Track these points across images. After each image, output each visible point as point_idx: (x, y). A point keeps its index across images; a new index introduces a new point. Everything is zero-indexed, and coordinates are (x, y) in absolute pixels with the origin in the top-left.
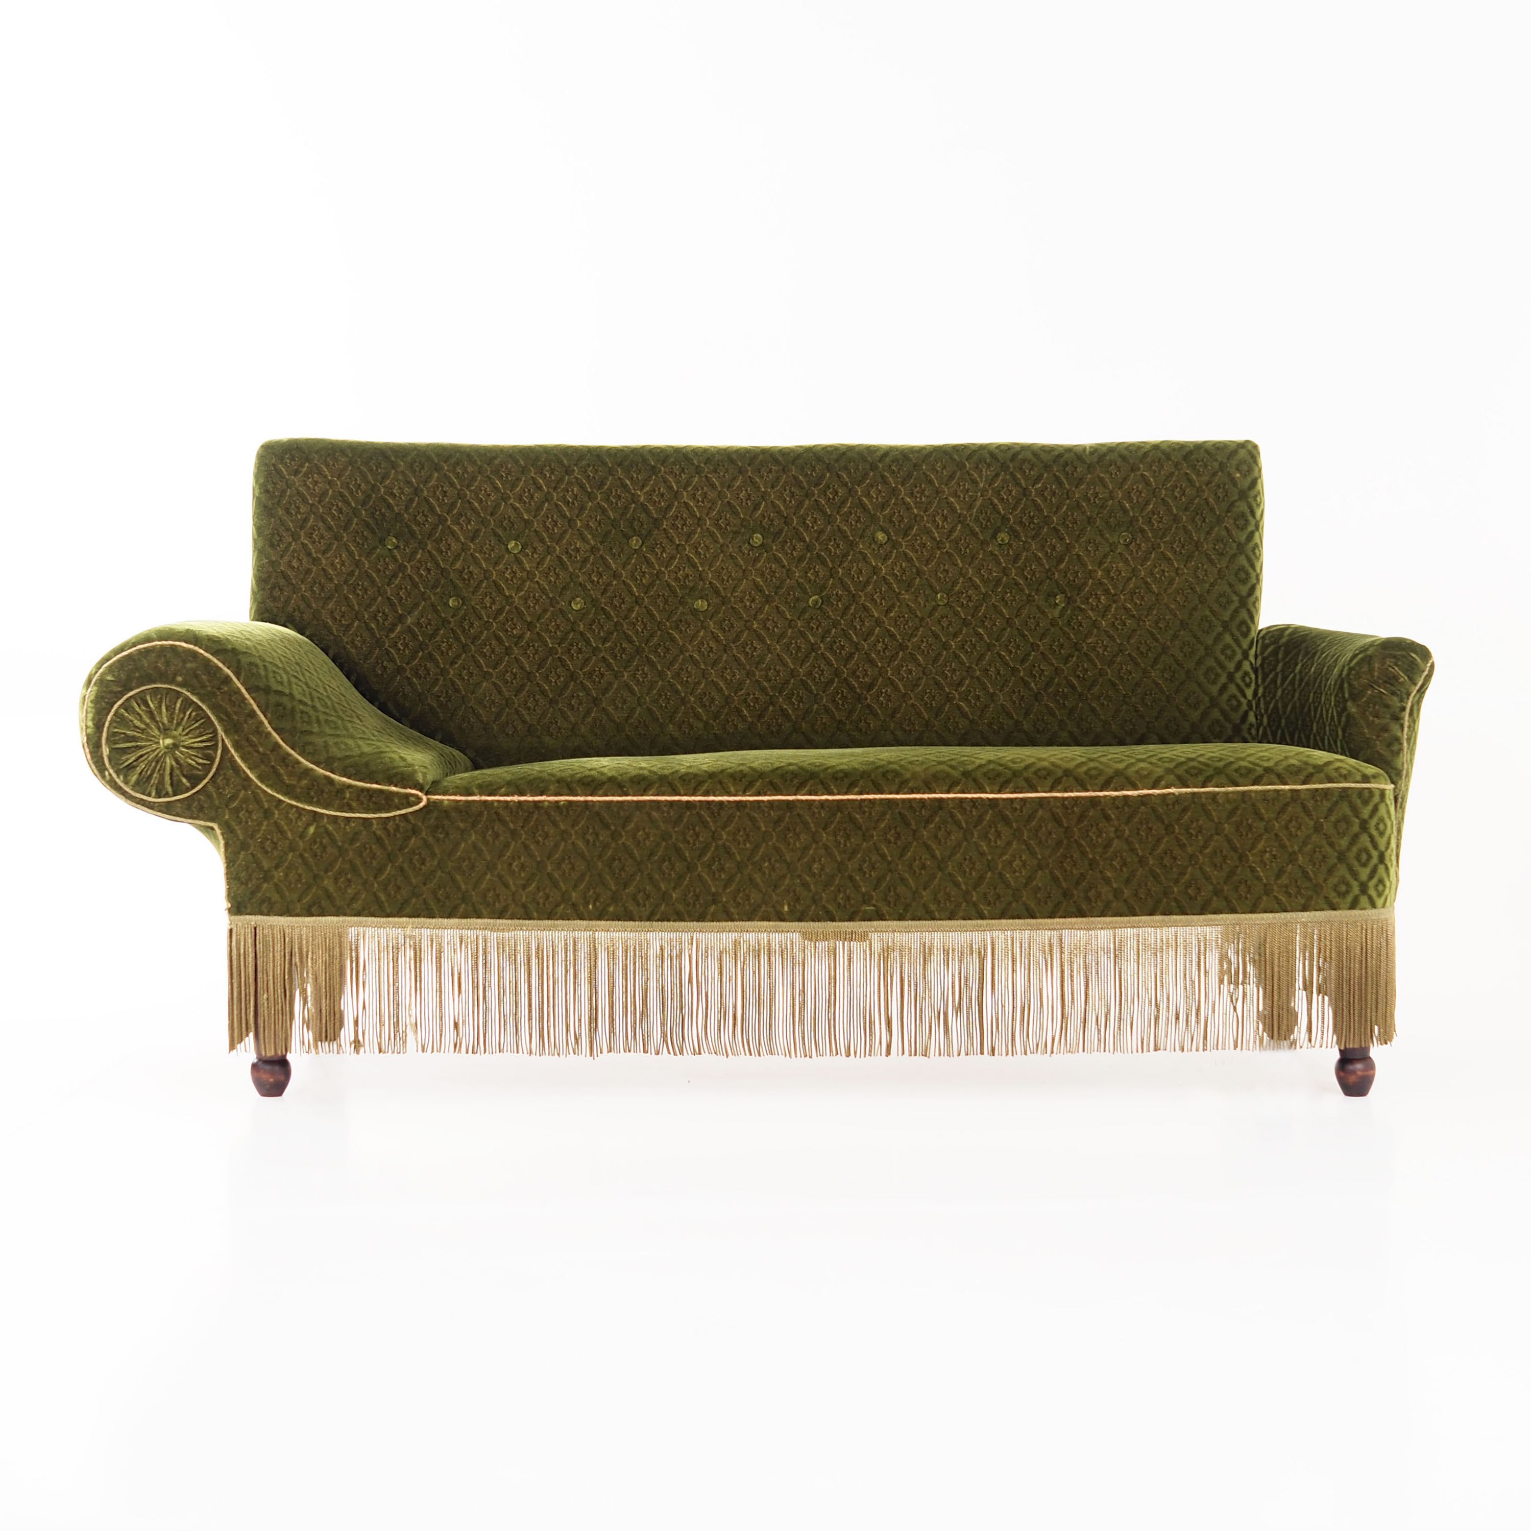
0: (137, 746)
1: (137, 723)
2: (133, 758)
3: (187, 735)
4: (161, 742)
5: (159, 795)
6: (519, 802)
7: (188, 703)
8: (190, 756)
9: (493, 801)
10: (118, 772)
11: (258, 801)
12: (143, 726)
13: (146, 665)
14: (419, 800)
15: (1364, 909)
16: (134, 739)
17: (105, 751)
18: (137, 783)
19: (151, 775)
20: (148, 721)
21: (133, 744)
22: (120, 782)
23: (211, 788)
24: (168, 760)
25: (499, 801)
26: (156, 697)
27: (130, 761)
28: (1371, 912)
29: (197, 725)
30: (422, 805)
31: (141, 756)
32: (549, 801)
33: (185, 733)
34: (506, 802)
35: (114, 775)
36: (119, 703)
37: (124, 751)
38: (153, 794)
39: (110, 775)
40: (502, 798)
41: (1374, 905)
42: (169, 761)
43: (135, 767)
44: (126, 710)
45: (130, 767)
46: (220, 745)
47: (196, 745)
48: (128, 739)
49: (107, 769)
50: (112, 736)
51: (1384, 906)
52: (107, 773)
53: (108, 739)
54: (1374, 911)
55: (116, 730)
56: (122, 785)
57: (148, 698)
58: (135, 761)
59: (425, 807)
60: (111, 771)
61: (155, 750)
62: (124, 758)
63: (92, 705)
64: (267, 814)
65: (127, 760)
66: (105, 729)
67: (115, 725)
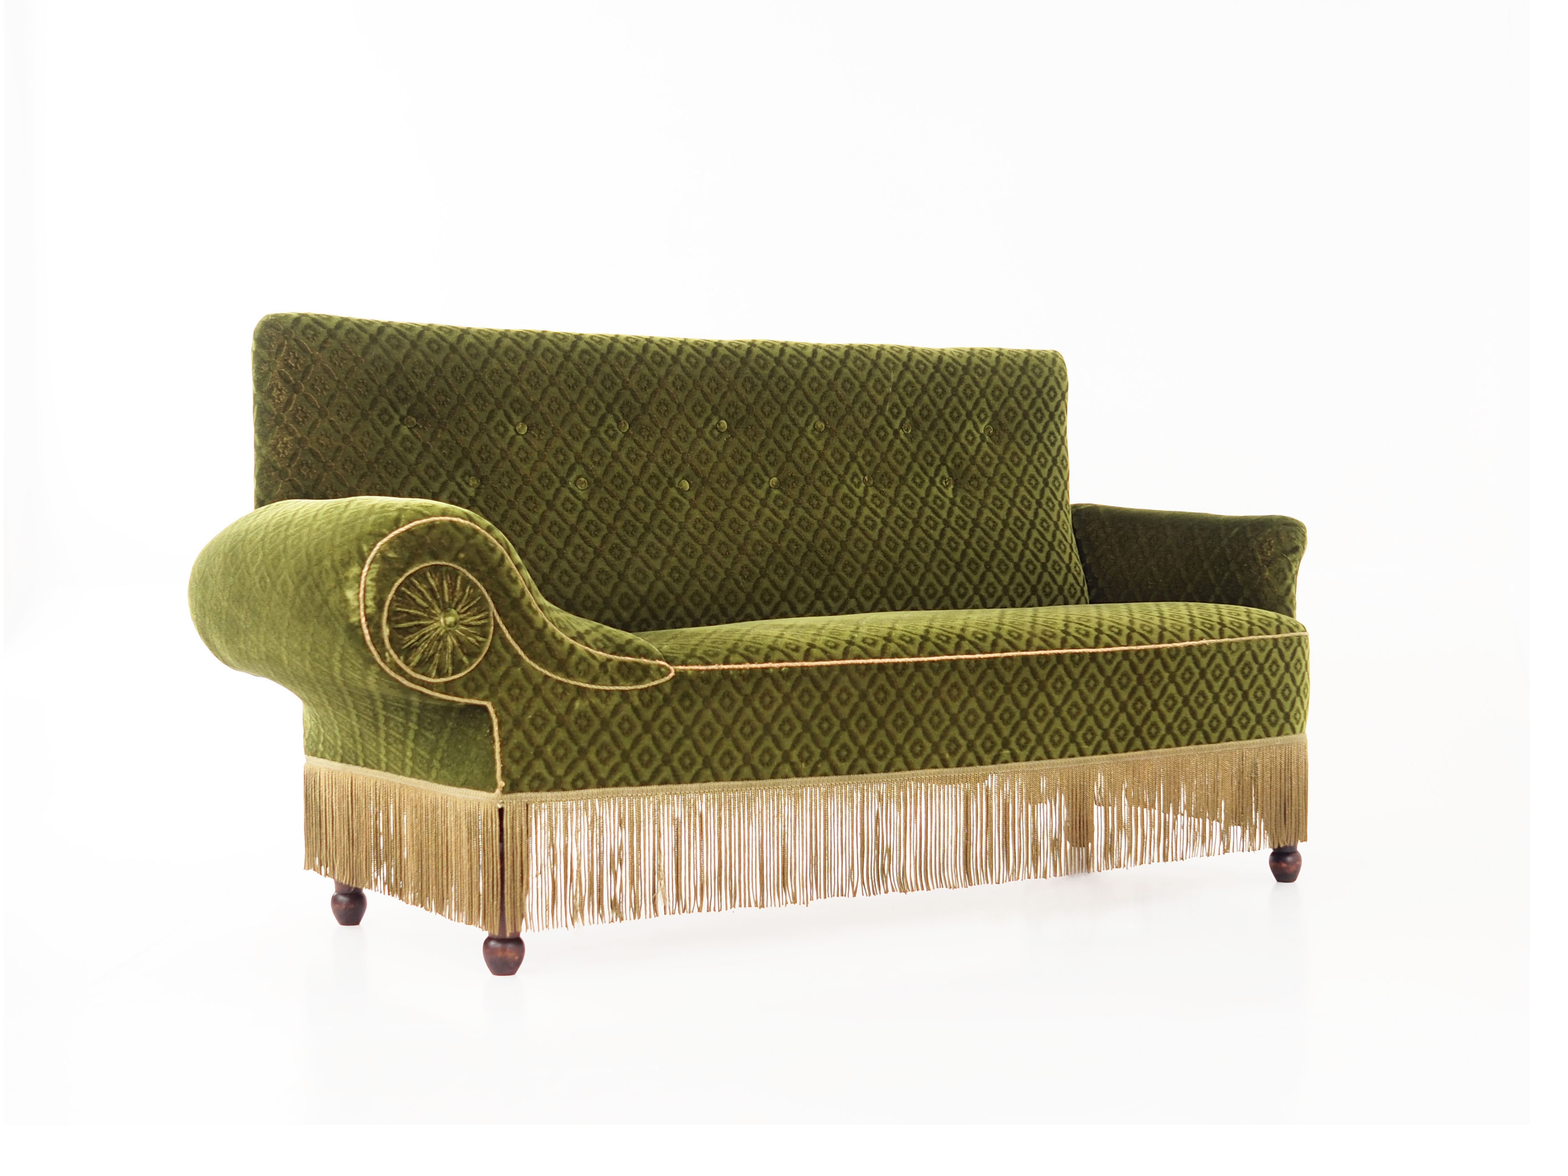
0: (420, 625)
1: (420, 601)
2: (417, 637)
3: (465, 612)
4: (442, 620)
5: (440, 674)
6: (751, 669)
7: (466, 582)
8: (469, 634)
9: (729, 670)
10: (398, 653)
11: (528, 678)
12: (425, 604)
13: (429, 541)
14: (669, 671)
15: (1288, 734)
16: (417, 617)
17: (386, 631)
18: (420, 663)
19: (433, 655)
20: (430, 599)
21: (416, 623)
22: (400, 663)
23: (485, 667)
24: (449, 639)
25: (733, 669)
26: (435, 574)
27: (413, 641)
28: (1292, 736)
29: (475, 602)
30: (672, 674)
31: (424, 635)
32: (773, 668)
33: (463, 611)
34: (740, 670)
35: (395, 657)
36: (400, 580)
37: (407, 631)
38: (434, 674)
39: (391, 656)
40: (737, 666)
41: (1294, 732)
42: (451, 641)
43: (416, 647)
44: (408, 588)
45: (412, 649)
46: (492, 623)
47: (473, 623)
48: (411, 617)
49: (388, 651)
50: (393, 614)
51: (1301, 731)
52: (387, 654)
53: (388, 619)
54: (1294, 736)
55: (399, 609)
56: (403, 666)
57: (428, 574)
58: (418, 640)
59: (673, 677)
60: (392, 652)
61: (436, 629)
62: (407, 638)
63: (373, 584)
64: (537, 690)
65: (410, 639)
66: (386, 609)
67: (396, 604)
